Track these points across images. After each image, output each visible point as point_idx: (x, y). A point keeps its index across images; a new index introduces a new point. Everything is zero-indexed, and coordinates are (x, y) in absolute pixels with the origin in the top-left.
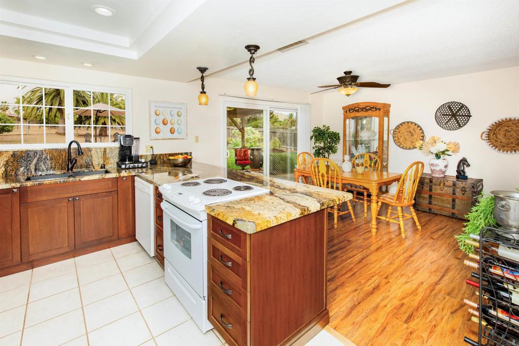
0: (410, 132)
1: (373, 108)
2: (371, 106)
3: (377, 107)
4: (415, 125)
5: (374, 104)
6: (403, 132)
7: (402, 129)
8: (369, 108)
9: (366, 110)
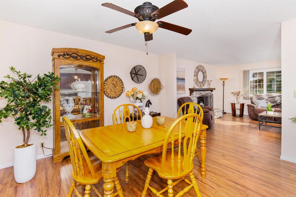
0: (114, 84)
1: (93, 58)
2: (92, 56)
3: (98, 59)
4: (119, 79)
5: (95, 55)
6: (109, 85)
7: (109, 81)
8: (90, 57)
9: (86, 58)
